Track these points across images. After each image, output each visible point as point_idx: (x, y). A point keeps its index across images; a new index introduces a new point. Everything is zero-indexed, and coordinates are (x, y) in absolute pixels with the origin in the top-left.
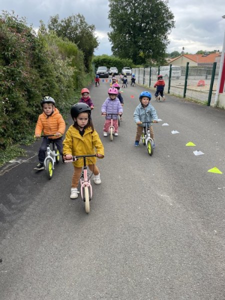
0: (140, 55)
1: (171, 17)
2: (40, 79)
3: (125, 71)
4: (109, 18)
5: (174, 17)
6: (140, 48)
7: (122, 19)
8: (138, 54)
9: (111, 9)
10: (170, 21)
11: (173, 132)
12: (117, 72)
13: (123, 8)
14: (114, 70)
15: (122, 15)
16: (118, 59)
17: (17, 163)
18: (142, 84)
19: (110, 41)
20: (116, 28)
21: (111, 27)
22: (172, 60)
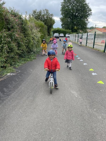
0: (75, 28)
1: (90, 10)
2: (24, 38)
3: (67, 35)
4: (61, 11)
5: (91, 10)
6: (75, 25)
7: (67, 11)
8: (74, 28)
9: (62, 7)
10: (90, 12)
11: (84, 64)
12: (63, 36)
13: (68, 6)
14: (62, 35)
15: (67, 9)
16: (64, 30)
17: (11, 75)
18: (74, 42)
19: (61, 21)
20: (64, 15)
21: (61, 15)
22: (90, 31)
